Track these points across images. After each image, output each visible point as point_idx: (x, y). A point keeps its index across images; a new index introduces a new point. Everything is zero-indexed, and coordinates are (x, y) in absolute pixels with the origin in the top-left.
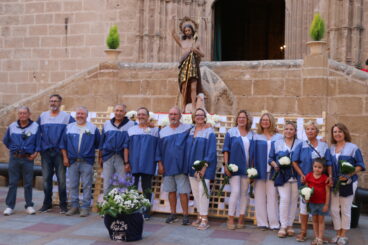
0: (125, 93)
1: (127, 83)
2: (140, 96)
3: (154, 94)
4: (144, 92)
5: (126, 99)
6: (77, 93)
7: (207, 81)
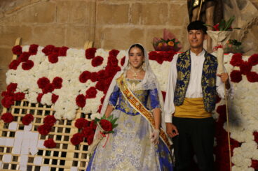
0: (107, 22)
1: (109, 7)
2: (129, 26)
3: (149, 24)
4: (135, 22)
5: (108, 29)
6: (36, 19)
7: (230, 6)
